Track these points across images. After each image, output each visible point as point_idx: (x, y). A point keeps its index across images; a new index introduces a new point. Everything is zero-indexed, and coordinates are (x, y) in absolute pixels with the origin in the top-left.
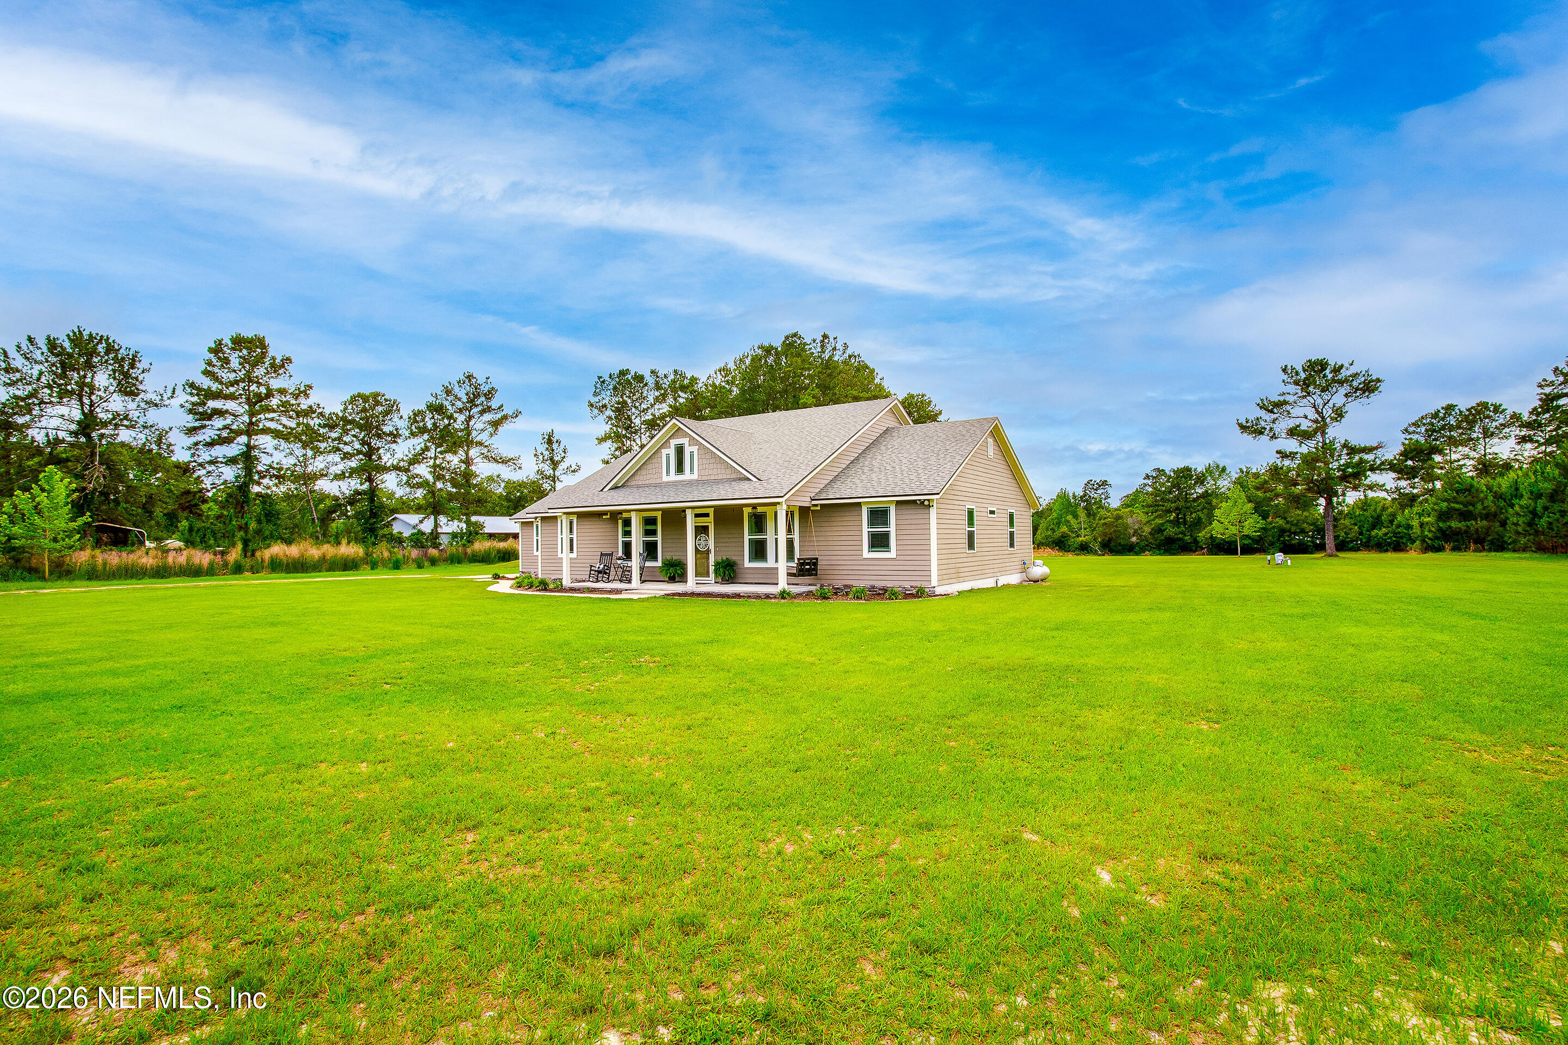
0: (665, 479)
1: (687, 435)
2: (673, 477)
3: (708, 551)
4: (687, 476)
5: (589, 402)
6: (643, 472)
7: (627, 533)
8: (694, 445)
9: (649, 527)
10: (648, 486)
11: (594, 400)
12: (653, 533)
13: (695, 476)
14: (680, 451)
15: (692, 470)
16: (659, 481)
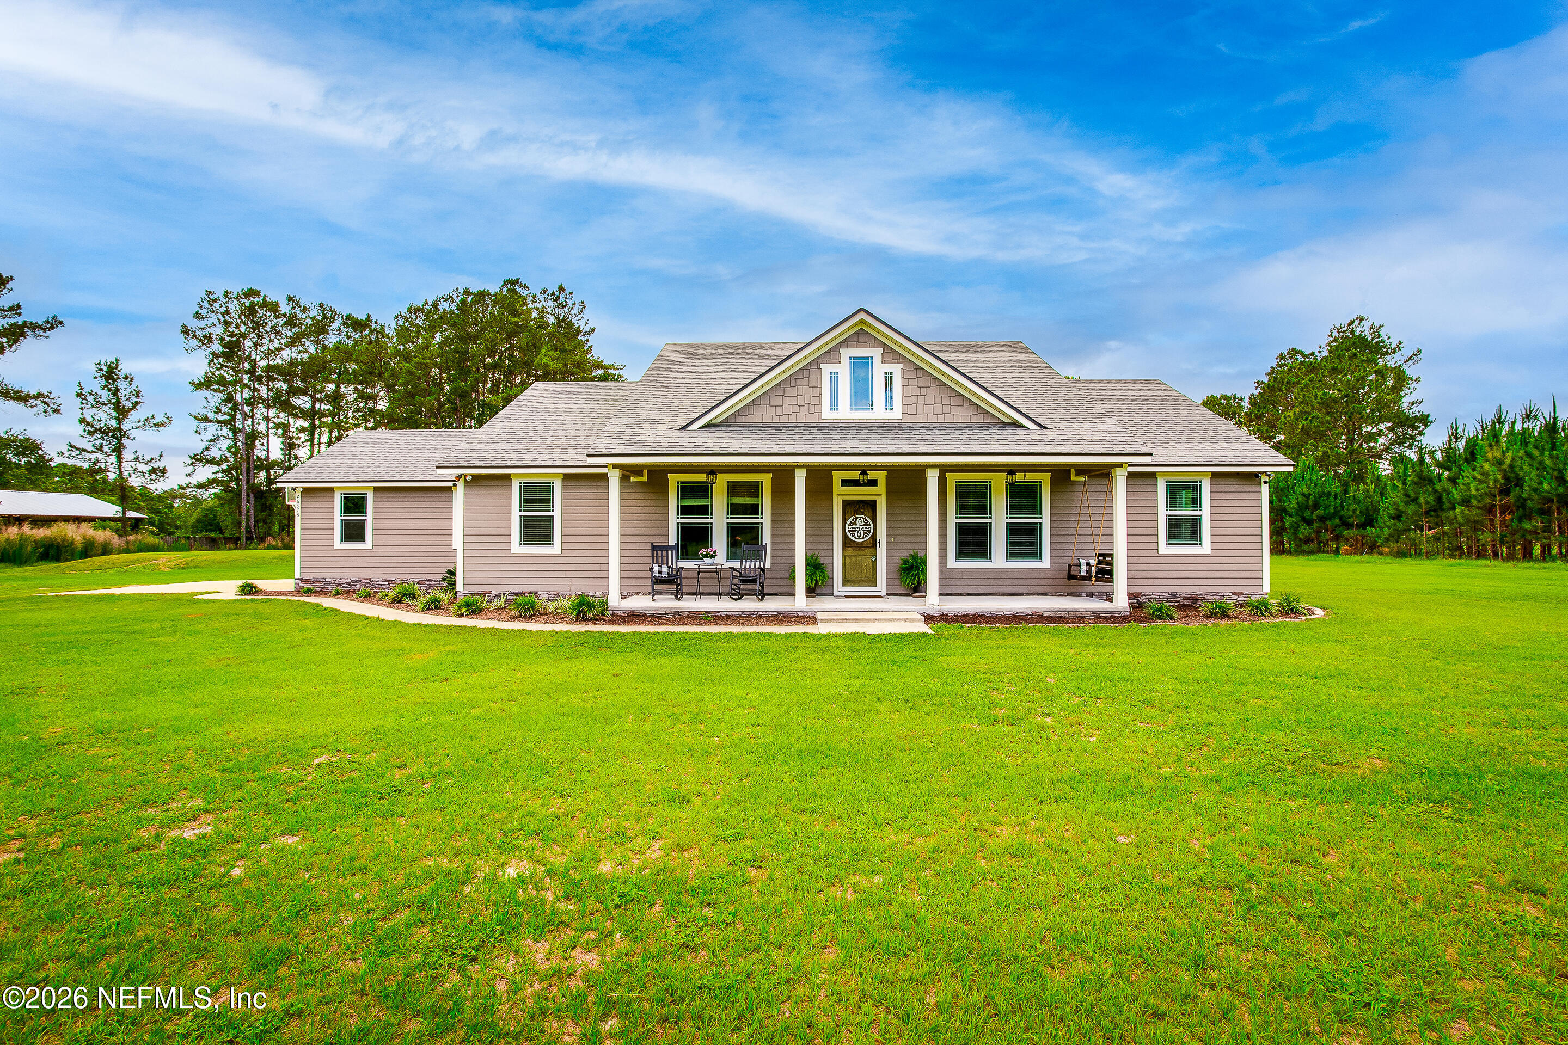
0: (827, 414)
1: (877, 343)
2: (847, 413)
3: (873, 543)
4: (877, 412)
5: (184, 326)
6: (776, 400)
8: (893, 361)
11: (193, 324)
12: (753, 510)
13: (897, 414)
14: (862, 375)
15: (889, 404)
16: (813, 418)
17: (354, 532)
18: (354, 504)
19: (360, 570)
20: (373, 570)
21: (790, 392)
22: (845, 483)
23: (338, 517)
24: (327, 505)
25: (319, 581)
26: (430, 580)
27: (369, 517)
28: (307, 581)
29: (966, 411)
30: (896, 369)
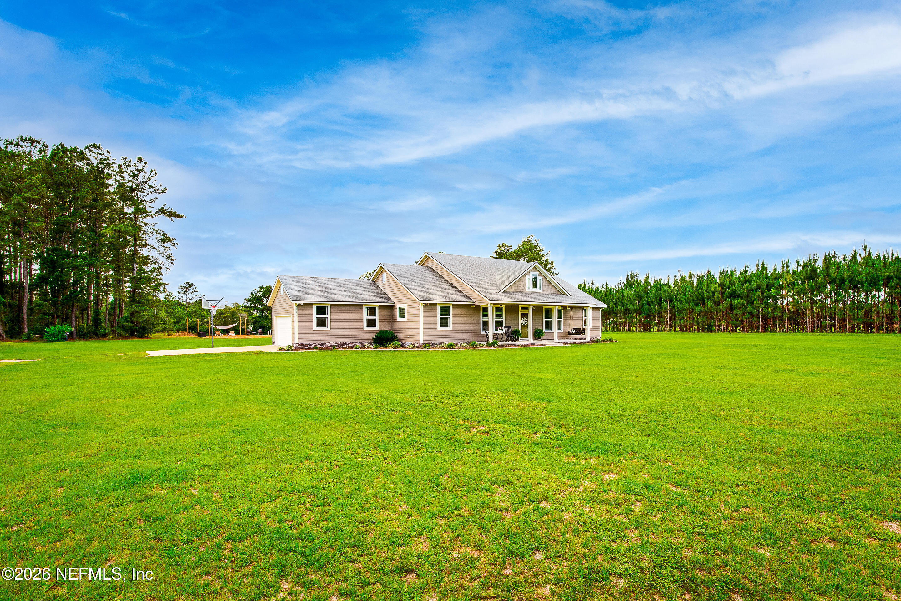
0: (527, 290)
2: (531, 290)
3: (527, 325)
4: (537, 290)
7: (486, 316)
9: (500, 313)
10: (514, 292)
12: (500, 316)
13: (541, 291)
14: (534, 279)
15: (540, 287)
16: (524, 291)
17: (322, 323)
18: (322, 311)
19: (325, 339)
20: (331, 339)
21: (519, 283)
22: (522, 308)
23: (315, 317)
24: (310, 311)
25: (307, 345)
26: (354, 343)
27: (328, 316)
28: (301, 344)
29: (555, 290)
30: (541, 278)
